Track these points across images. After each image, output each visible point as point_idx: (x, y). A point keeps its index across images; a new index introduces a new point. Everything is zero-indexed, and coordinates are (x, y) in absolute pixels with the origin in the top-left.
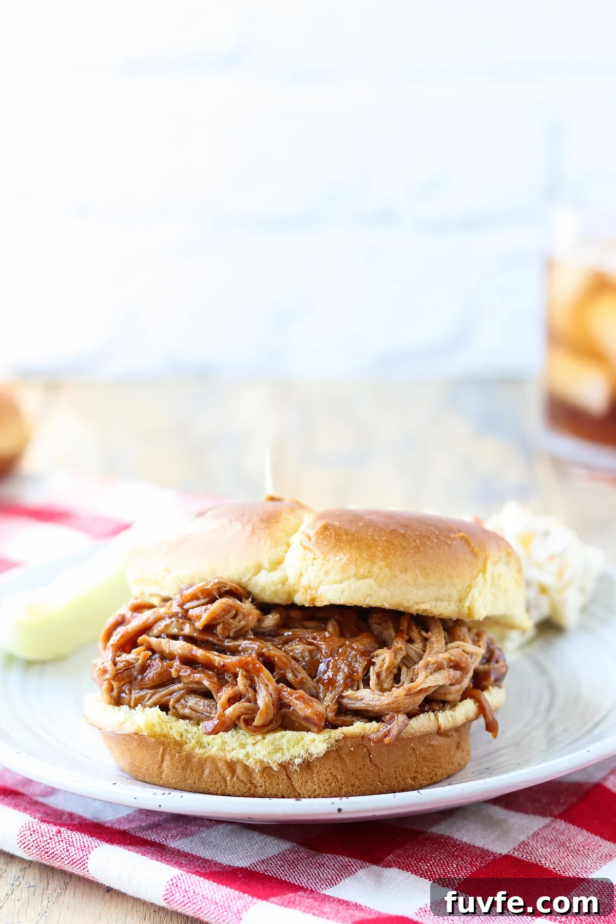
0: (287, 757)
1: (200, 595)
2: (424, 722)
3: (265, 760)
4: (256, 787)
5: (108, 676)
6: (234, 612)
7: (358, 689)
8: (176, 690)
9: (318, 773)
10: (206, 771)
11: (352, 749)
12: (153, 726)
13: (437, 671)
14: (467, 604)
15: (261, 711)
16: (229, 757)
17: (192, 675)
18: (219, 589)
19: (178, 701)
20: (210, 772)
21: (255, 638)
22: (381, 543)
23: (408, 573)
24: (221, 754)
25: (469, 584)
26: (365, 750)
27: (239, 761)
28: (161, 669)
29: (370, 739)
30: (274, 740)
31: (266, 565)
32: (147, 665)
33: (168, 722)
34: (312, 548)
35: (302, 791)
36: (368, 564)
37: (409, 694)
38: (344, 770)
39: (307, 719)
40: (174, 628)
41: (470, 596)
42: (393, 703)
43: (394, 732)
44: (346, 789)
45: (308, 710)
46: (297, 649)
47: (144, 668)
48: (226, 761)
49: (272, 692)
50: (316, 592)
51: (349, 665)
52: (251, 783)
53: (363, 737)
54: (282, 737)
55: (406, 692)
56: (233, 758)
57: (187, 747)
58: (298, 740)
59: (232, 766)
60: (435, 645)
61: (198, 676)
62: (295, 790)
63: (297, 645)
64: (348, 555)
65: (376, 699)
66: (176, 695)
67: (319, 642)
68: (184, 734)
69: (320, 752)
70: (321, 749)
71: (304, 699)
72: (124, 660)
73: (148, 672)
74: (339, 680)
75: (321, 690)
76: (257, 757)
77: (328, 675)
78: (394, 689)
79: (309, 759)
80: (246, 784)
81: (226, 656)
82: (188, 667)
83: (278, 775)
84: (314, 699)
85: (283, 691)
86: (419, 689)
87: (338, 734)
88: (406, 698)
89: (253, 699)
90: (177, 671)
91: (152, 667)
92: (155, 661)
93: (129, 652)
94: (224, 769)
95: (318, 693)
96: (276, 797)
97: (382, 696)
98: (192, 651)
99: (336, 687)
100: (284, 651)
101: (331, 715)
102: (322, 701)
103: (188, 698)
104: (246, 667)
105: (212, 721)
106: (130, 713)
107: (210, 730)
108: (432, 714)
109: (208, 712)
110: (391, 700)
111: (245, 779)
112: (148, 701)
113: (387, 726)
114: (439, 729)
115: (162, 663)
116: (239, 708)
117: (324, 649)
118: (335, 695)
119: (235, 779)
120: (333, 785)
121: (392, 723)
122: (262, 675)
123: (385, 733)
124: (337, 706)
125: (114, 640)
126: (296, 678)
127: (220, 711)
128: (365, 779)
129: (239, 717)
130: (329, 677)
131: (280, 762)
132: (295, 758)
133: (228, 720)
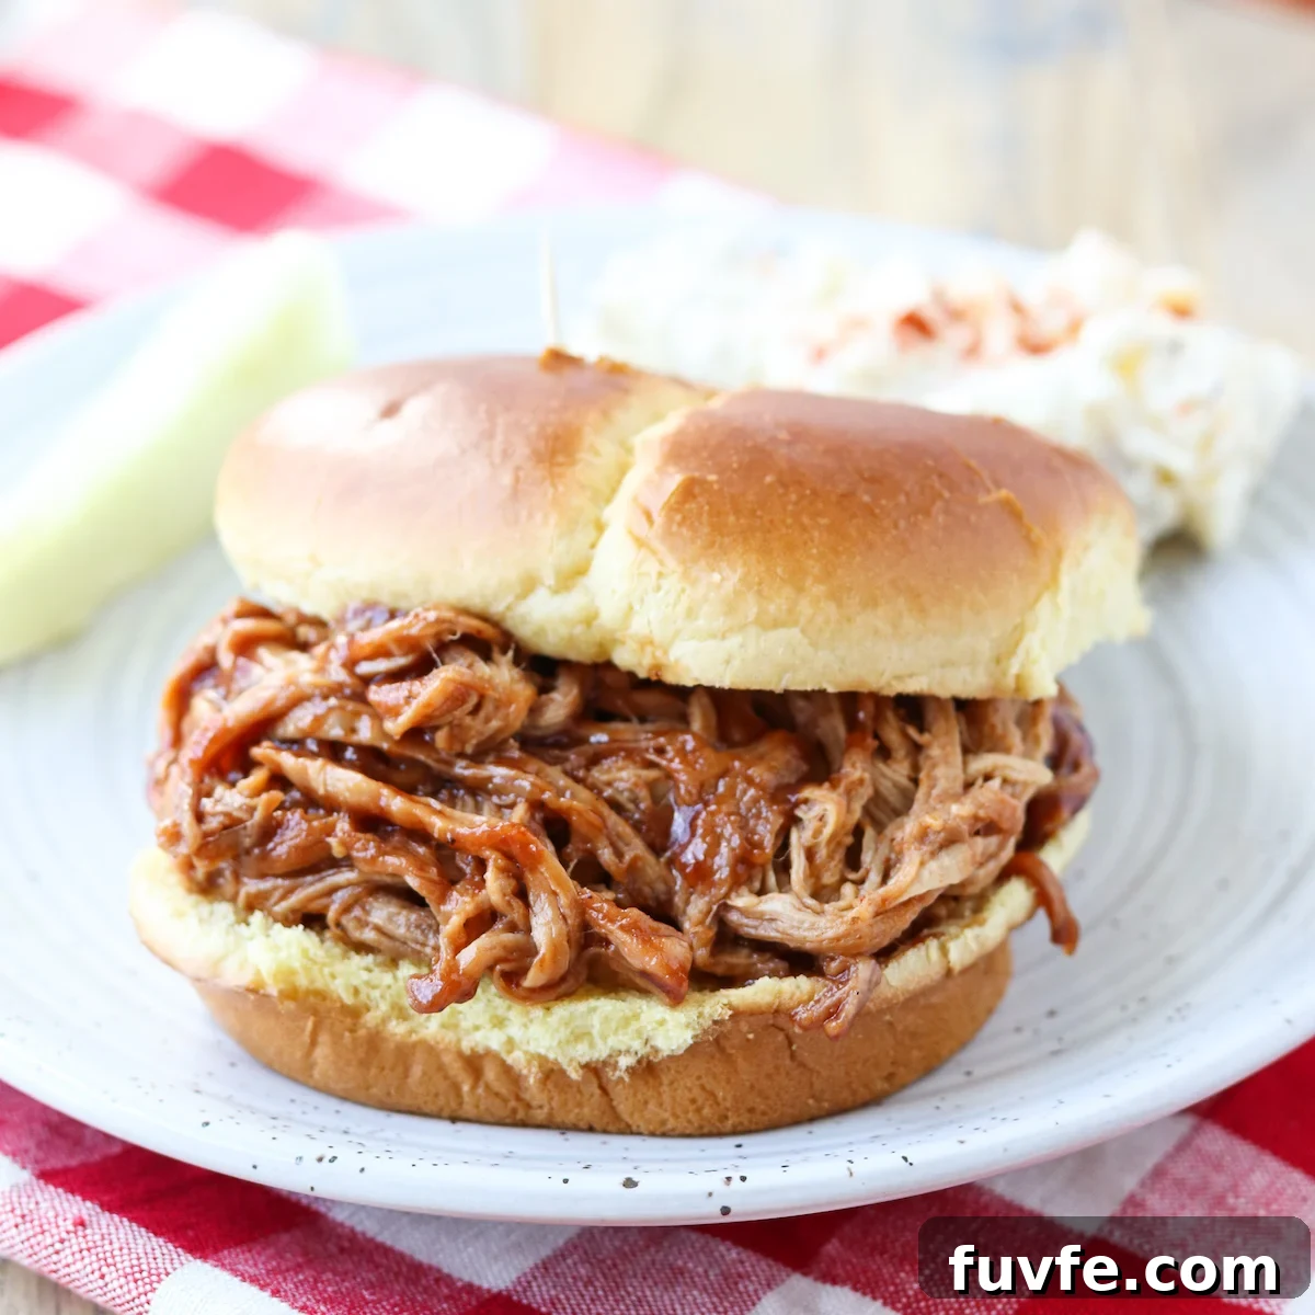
0: (600, 1052)
1: (394, 648)
2: (914, 968)
3: (552, 1056)
4: (528, 1106)
5: (184, 849)
6: (473, 700)
7: (762, 892)
8: (340, 884)
9: (671, 1083)
10: (413, 1070)
11: (751, 1036)
12: (292, 972)
13: (946, 847)
14: (1014, 669)
15: (542, 961)
16: (466, 1046)
17: (381, 859)
18: (438, 636)
19: (347, 909)
20: (424, 1073)
21: (524, 756)
22: (816, 534)
23: (879, 611)
24: (450, 1036)
25: (1018, 620)
26: (781, 1037)
27: (488, 1053)
28: (307, 836)
29: (791, 1018)
30: (571, 1018)
31: (549, 579)
32: (274, 823)
33: (324, 965)
34: (657, 545)
35: (636, 1121)
36: (788, 591)
37: (883, 911)
38: (733, 1080)
39: (644, 974)
40: (332, 727)
41: (1021, 651)
42: (846, 935)
43: (849, 1008)
44: (735, 1120)
45: (651, 959)
46: (621, 780)
47: (269, 830)
48: (460, 1054)
49: (567, 912)
50: (666, 652)
51: (743, 826)
52: (518, 1098)
53: (777, 1012)
54: (594, 1010)
55: (876, 909)
56: (476, 1046)
57: (371, 1019)
58: (626, 1018)
59: (474, 1063)
60: (940, 772)
61: (393, 862)
62: (617, 1117)
63: (621, 769)
64: (740, 571)
65: (806, 925)
66: (340, 897)
67: (674, 767)
68: (364, 990)
69: (679, 1048)
70: (681, 1041)
71: (641, 931)
72: (220, 808)
73: (277, 839)
74: (720, 868)
75: (677, 888)
76: (532, 1048)
77: (695, 852)
78: (848, 889)
79: (651, 1058)
80: (505, 1101)
81: (457, 813)
82: (369, 836)
83: (579, 1088)
84: (663, 927)
85: (593, 909)
86: (905, 898)
87: (720, 1010)
88: (876, 922)
89: (521, 924)
90: (343, 843)
91: (287, 828)
92: (292, 814)
93: (233, 785)
94: (456, 1069)
95: (670, 893)
96: (576, 1128)
97: (819, 913)
98: (380, 799)
99: (713, 884)
100: (592, 787)
101: (702, 954)
102: (682, 925)
103: (371, 904)
104: (505, 849)
105: (428, 981)
106: (236, 926)
107: (425, 1001)
108: (933, 944)
109: (417, 943)
110: (842, 929)
111: (503, 1091)
112: (276, 903)
113: (831, 989)
114: (949, 973)
115: (309, 821)
116: (491, 949)
117: (683, 782)
118: (710, 904)
119: (480, 1091)
120: (706, 1111)
121: (844, 984)
122: (543, 870)
123: (828, 1008)
124: (715, 929)
125: (195, 747)
126: (621, 861)
127: (447, 954)
128: (778, 1095)
129: (491, 968)
130: (695, 858)
131: (584, 1060)
132: (619, 1055)
133: (464, 981)
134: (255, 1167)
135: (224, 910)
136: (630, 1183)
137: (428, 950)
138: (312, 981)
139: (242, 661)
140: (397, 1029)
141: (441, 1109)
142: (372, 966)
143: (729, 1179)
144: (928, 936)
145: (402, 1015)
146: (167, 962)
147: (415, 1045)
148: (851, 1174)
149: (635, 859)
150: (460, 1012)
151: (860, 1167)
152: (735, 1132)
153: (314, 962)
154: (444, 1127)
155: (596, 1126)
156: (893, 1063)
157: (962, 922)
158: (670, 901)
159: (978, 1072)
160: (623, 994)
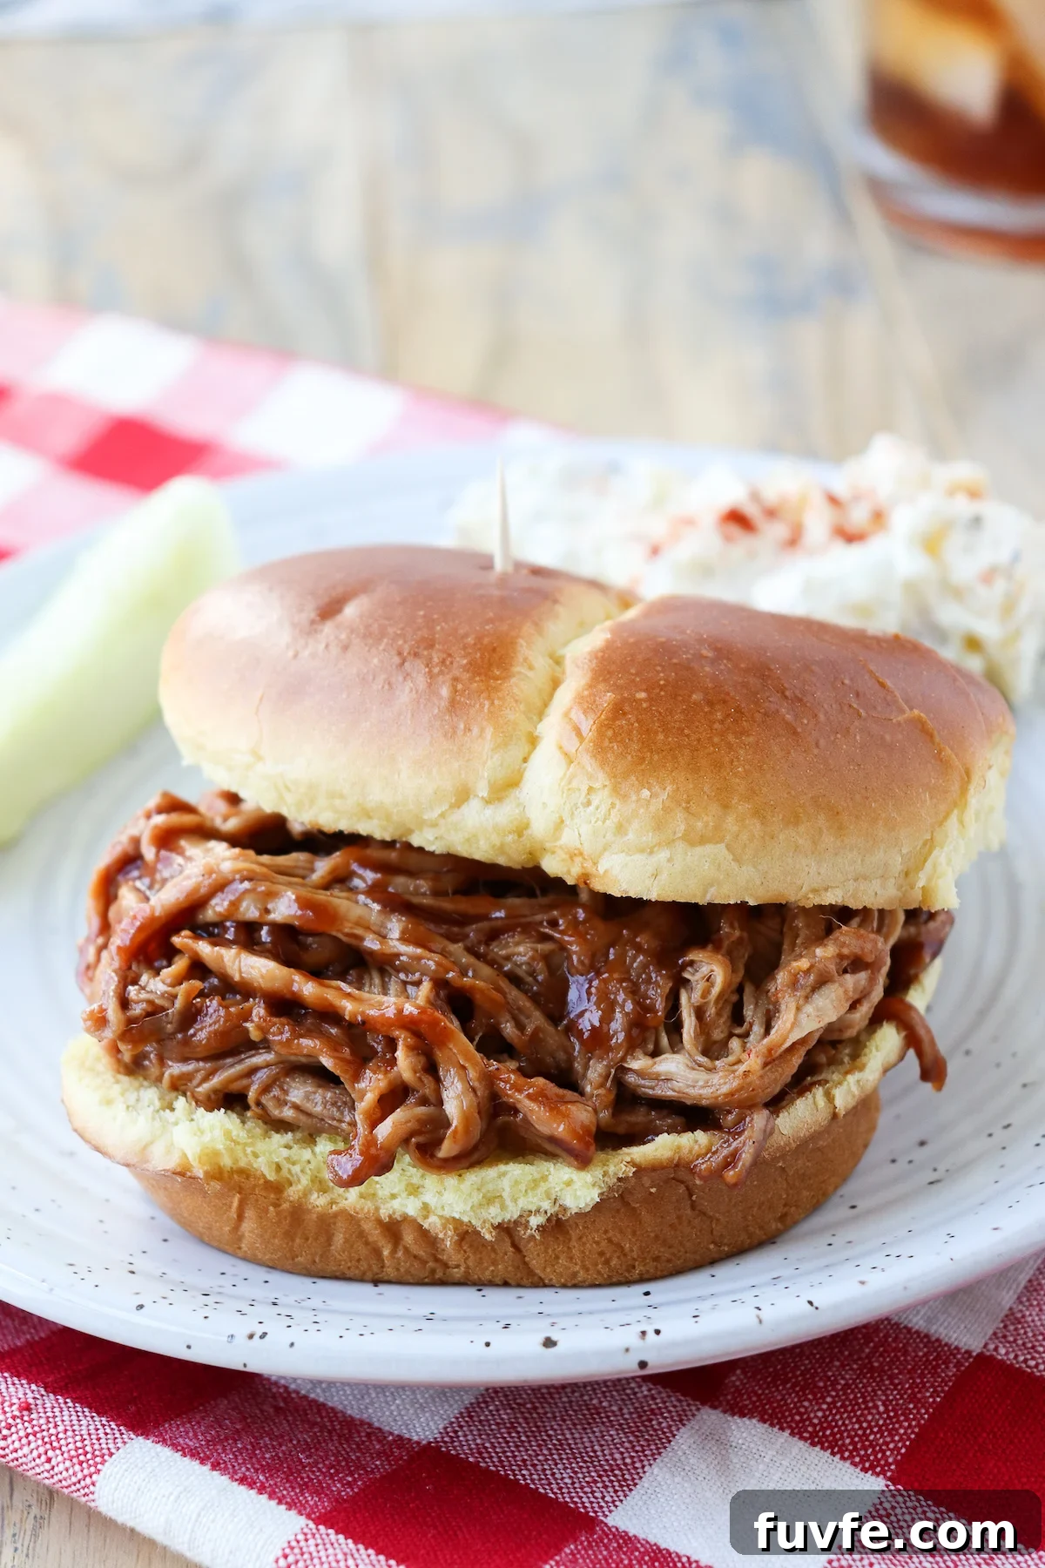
0: (512, 1213)
2: (803, 1115)
3: (466, 1219)
4: (446, 1266)
5: (109, 1034)
7: (656, 1053)
8: (260, 1065)
9: (580, 1238)
10: (335, 1239)
11: (653, 1190)
12: (216, 1154)
13: (819, 988)
14: (921, 884)
15: (455, 1132)
16: (384, 1213)
17: (296, 1041)
19: (266, 1089)
20: (346, 1241)
23: (802, 829)
24: (369, 1205)
25: (928, 837)
26: (682, 1189)
27: (406, 1218)
28: (226, 1021)
29: (692, 1171)
30: (483, 1184)
31: (483, 791)
32: (194, 1009)
33: (246, 1144)
34: (587, 761)
35: (548, 1275)
36: (714, 808)
37: (770, 1061)
38: (638, 1233)
39: (552, 1139)
40: (249, 908)
41: (929, 865)
42: (740, 1089)
43: (746, 1157)
44: (642, 1268)
45: (559, 1126)
46: (519, 954)
47: (191, 1016)
48: (379, 1222)
49: (476, 1084)
50: (595, 864)
51: (634, 992)
52: (437, 1260)
53: (677, 1165)
54: (504, 1174)
55: (764, 1060)
56: (394, 1213)
57: (293, 1193)
58: (534, 1181)
59: (393, 1229)
61: (308, 1043)
62: (531, 1273)
63: (517, 944)
64: (670, 787)
65: (701, 1083)
66: (262, 1076)
67: (567, 938)
68: (286, 1166)
69: (587, 1205)
70: (588, 1199)
71: (548, 1099)
72: (143, 995)
73: (197, 1026)
74: (616, 1033)
75: (576, 1053)
76: (447, 1213)
77: (592, 1018)
78: (735, 1044)
79: (560, 1216)
80: (424, 1263)
81: (365, 995)
82: (283, 1020)
83: (493, 1247)
84: (569, 1094)
85: (501, 1079)
86: (787, 1045)
87: (624, 1168)
88: (765, 1074)
89: (433, 1099)
90: (259, 1027)
91: (206, 1015)
92: (211, 1001)
93: (157, 972)
94: (375, 1235)
95: (570, 1059)
96: (491, 1284)
97: (710, 1070)
98: (292, 985)
99: (610, 1049)
100: (492, 963)
101: (605, 1115)
102: (584, 1089)
103: (288, 1083)
104: (414, 1028)
105: (348, 1156)
106: (161, 1112)
107: (345, 1177)
108: (819, 1092)
109: (334, 1119)
110: (735, 1084)
111: (422, 1253)
112: (199, 1085)
113: (728, 1140)
114: (835, 1116)
115: (226, 1007)
116: (406, 1122)
117: (575, 953)
118: (608, 1067)
119: (400, 1254)
120: (614, 1262)
121: (740, 1134)
122: (451, 1046)
123: (726, 1158)
124: (614, 1092)
125: (123, 936)
126: (523, 1034)
127: (364, 1131)
128: (681, 1243)
129: (406, 1141)
130: (592, 1025)
131: (496, 1222)
132: (529, 1216)
133: (382, 1153)
134: (189, 1347)
135: (151, 1095)
136: (549, 1343)
137: (344, 1126)
138: (236, 1161)
139: (163, 853)
140: (318, 1201)
141: (364, 1273)
142: (291, 1144)
143: (644, 1333)
144: (813, 1084)
145: (324, 1190)
146: (97, 1149)
147: (336, 1215)
148: (760, 1322)
149: (537, 1031)
150: (377, 1183)
151: (767, 1314)
152: (642, 1280)
153: (236, 1143)
154: (367, 1289)
155: (510, 1281)
156: (785, 1205)
157: (842, 1069)
158: (570, 1068)
159: (863, 1205)
160: (531, 1157)
